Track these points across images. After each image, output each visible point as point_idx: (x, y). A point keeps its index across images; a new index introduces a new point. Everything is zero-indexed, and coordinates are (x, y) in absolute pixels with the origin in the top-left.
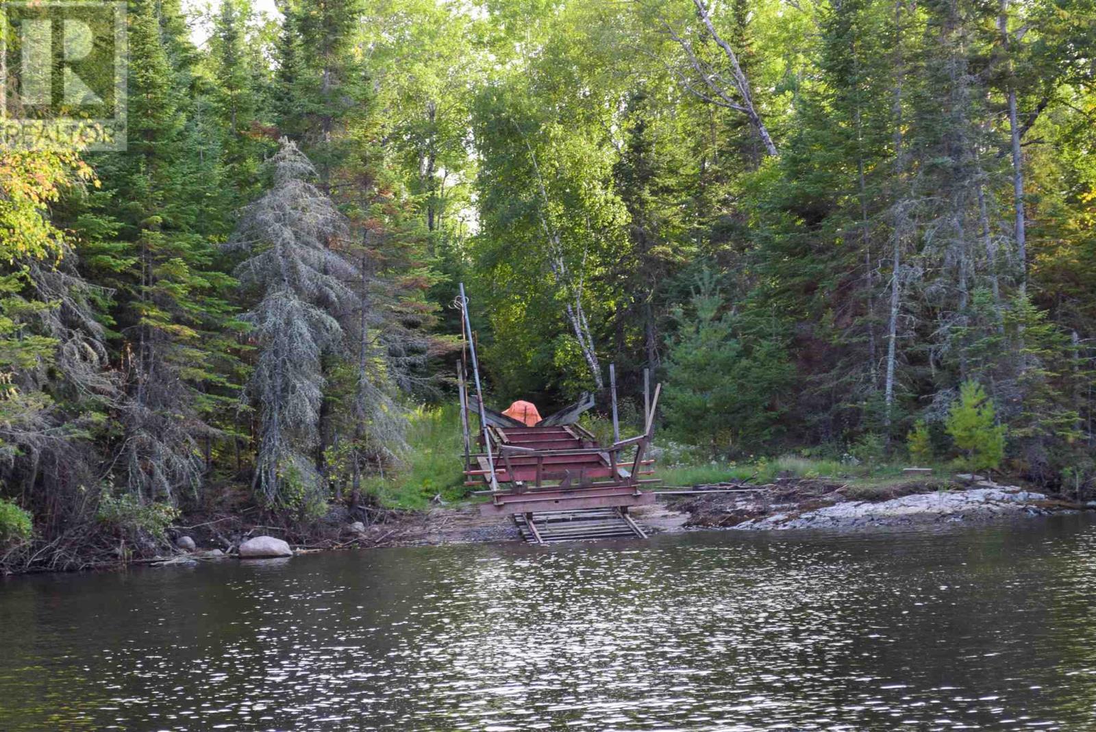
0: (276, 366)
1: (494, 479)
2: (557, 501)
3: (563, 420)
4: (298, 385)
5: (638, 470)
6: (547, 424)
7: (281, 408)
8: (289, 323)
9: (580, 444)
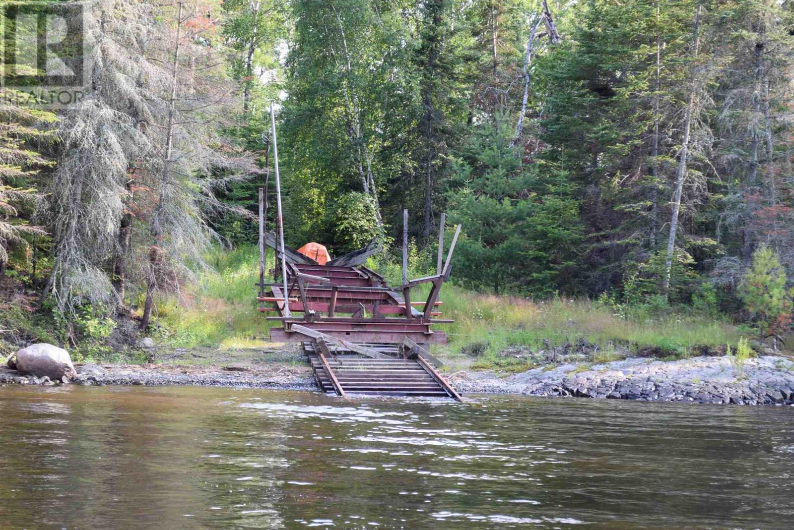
0: (78, 173)
1: (287, 306)
2: (348, 333)
3: (352, 261)
4: (101, 195)
5: (430, 310)
6: (337, 264)
7: (79, 217)
8: (98, 133)
9: (368, 282)
